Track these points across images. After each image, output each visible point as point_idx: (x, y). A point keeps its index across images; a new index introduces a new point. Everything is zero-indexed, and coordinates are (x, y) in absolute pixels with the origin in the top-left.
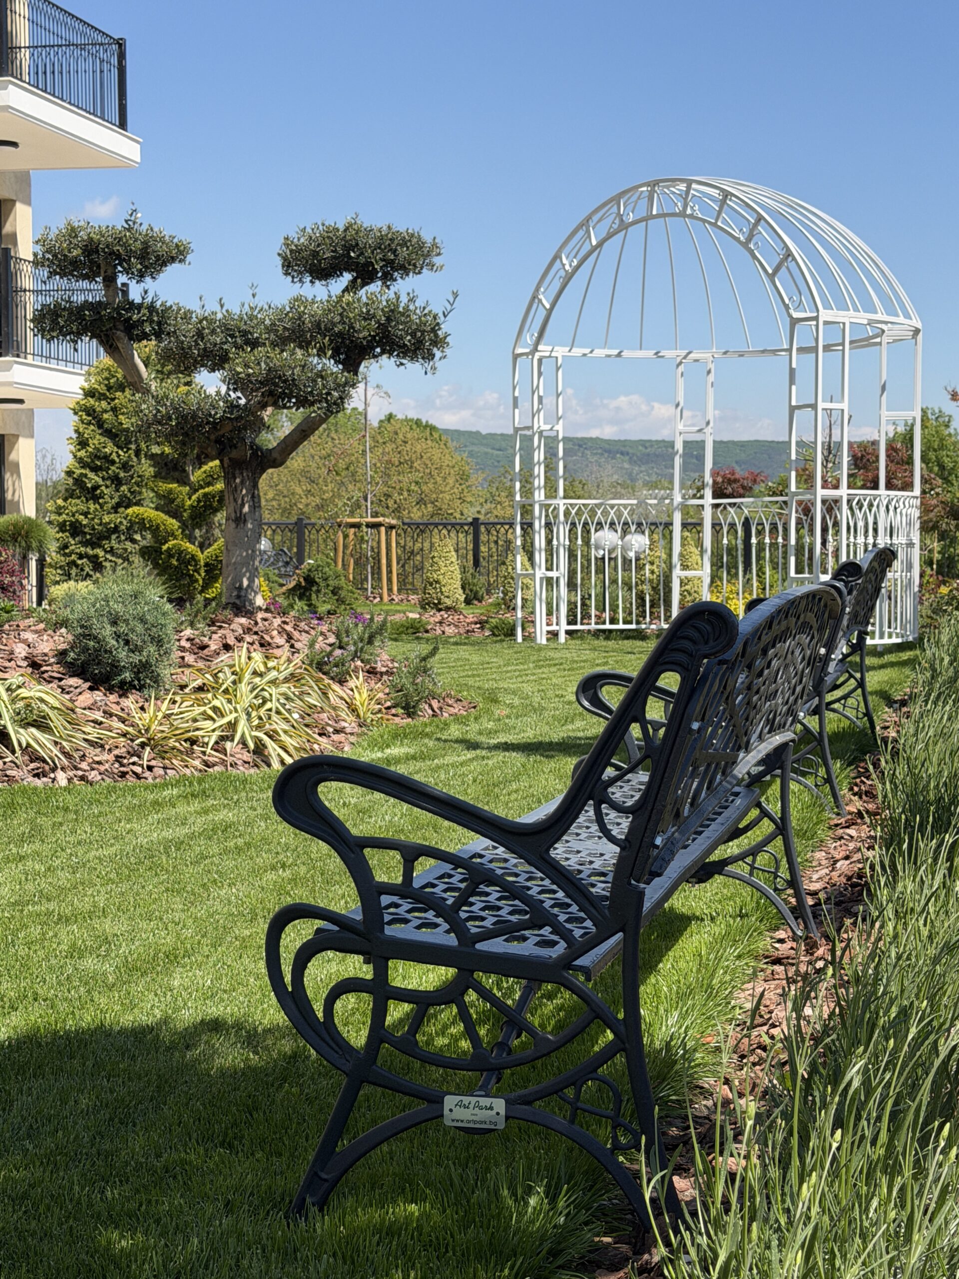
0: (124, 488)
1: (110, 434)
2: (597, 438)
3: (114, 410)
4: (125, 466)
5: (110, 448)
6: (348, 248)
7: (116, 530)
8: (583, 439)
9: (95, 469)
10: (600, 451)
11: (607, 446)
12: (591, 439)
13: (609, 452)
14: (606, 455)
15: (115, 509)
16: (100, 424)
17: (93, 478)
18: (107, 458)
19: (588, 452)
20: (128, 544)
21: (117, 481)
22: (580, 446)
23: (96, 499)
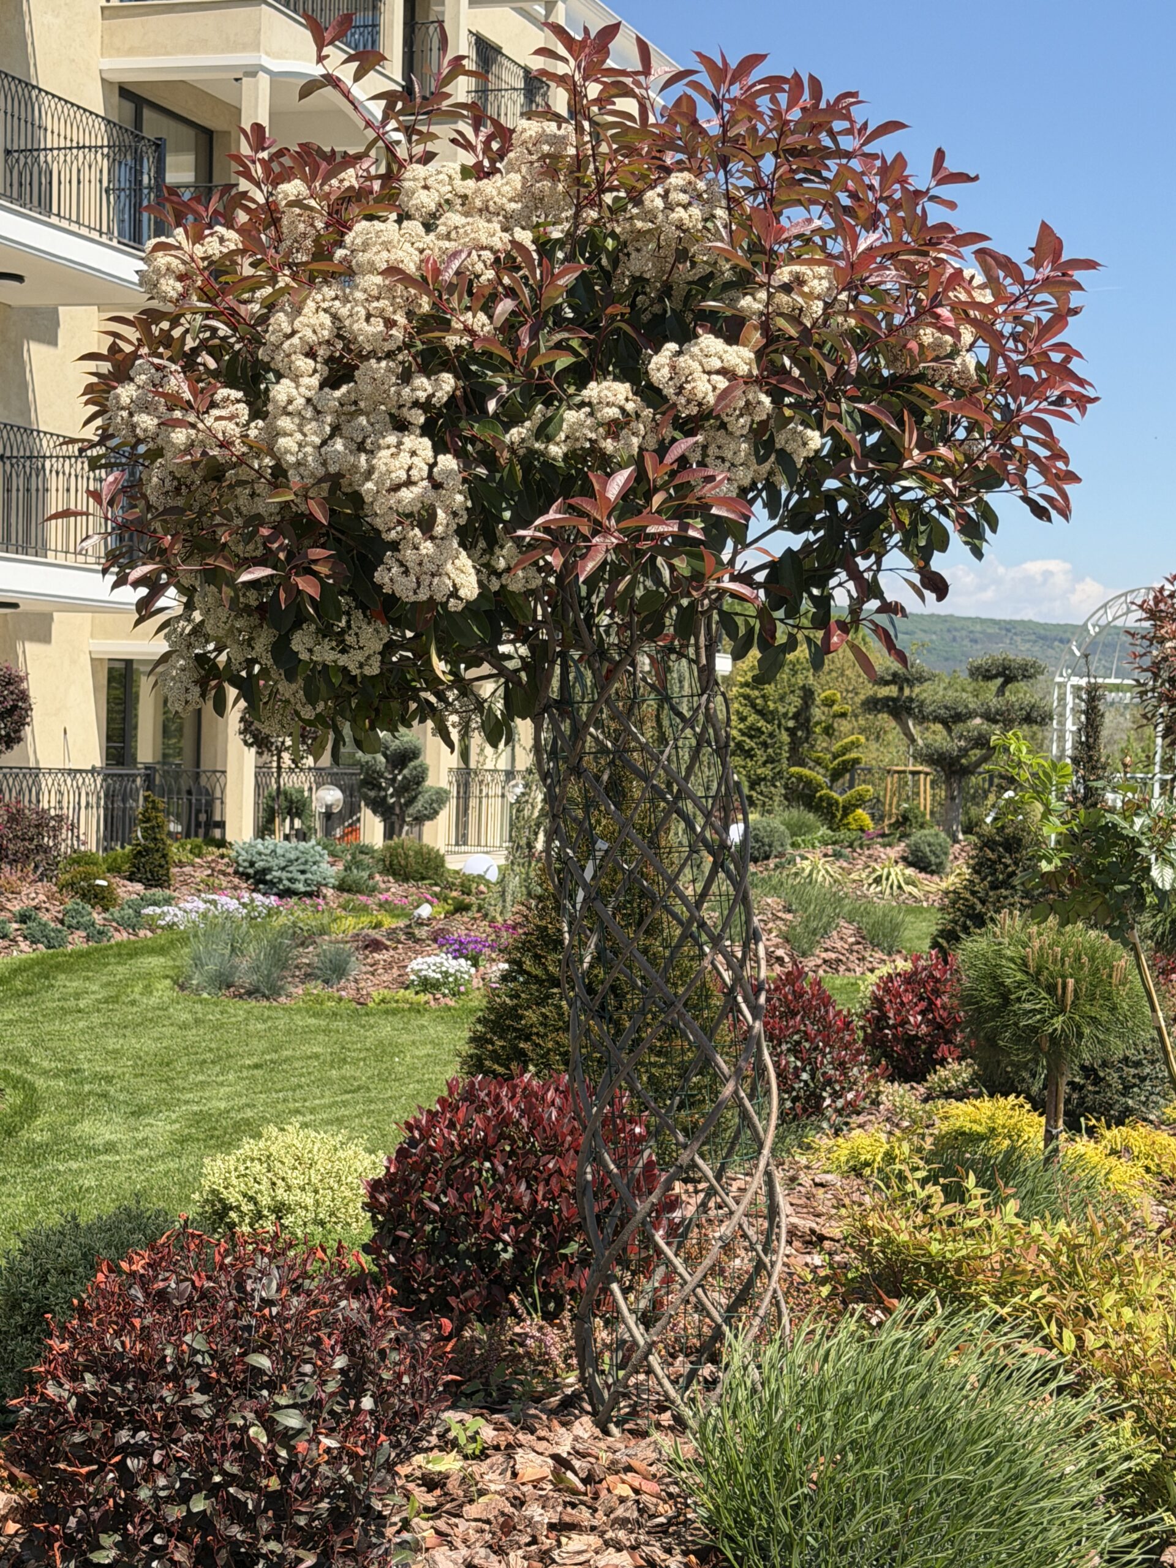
0: (770, 750)
1: (761, 713)
2: (1030, 621)
3: (763, 696)
4: (771, 735)
5: (761, 723)
6: (1005, 669)
7: (764, 779)
8: (1010, 622)
9: (751, 737)
10: (1033, 637)
11: (1042, 632)
12: (1022, 622)
13: (1044, 638)
14: (1041, 642)
15: (764, 764)
16: (754, 706)
17: (749, 743)
18: (759, 730)
19: (1018, 639)
20: (772, 789)
21: (765, 745)
22: (1008, 630)
23: (752, 757)
